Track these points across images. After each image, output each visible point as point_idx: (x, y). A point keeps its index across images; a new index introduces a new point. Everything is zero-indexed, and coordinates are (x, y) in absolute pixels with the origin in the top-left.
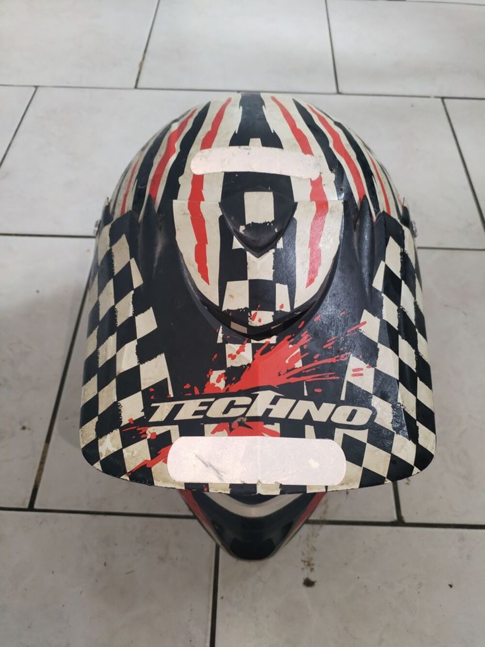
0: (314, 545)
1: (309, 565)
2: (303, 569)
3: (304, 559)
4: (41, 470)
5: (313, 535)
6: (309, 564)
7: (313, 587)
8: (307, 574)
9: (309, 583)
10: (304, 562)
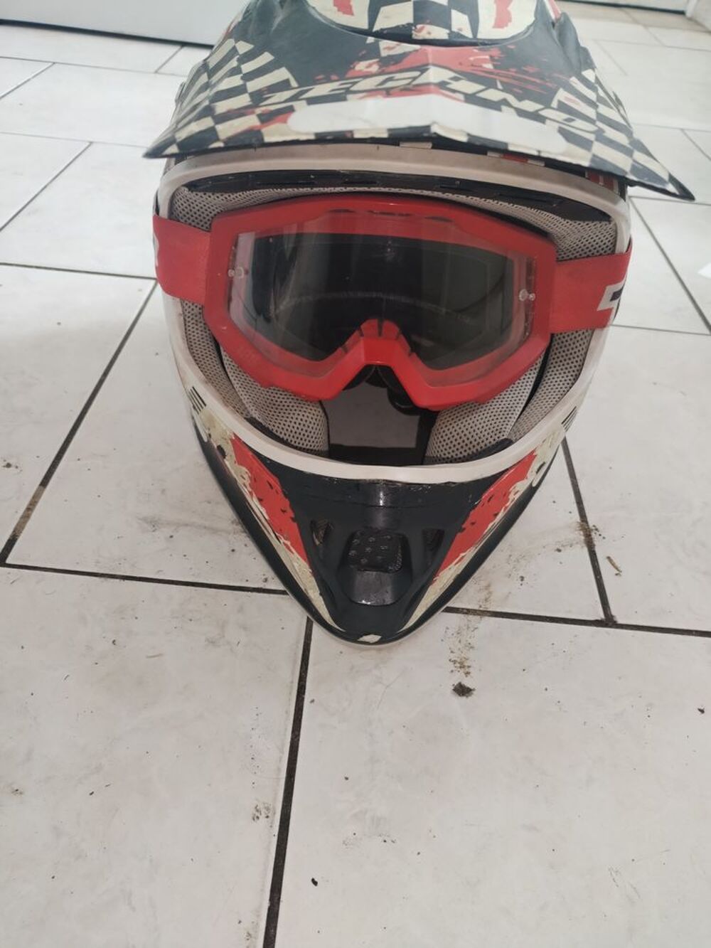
0: (470, 641)
1: (462, 667)
2: (452, 671)
3: (453, 657)
4: (26, 517)
5: (468, 628)
6: (462, 665)
7: (470, 698)
8: (458, 678)
9: (462, 690)
10: (455, 662)
